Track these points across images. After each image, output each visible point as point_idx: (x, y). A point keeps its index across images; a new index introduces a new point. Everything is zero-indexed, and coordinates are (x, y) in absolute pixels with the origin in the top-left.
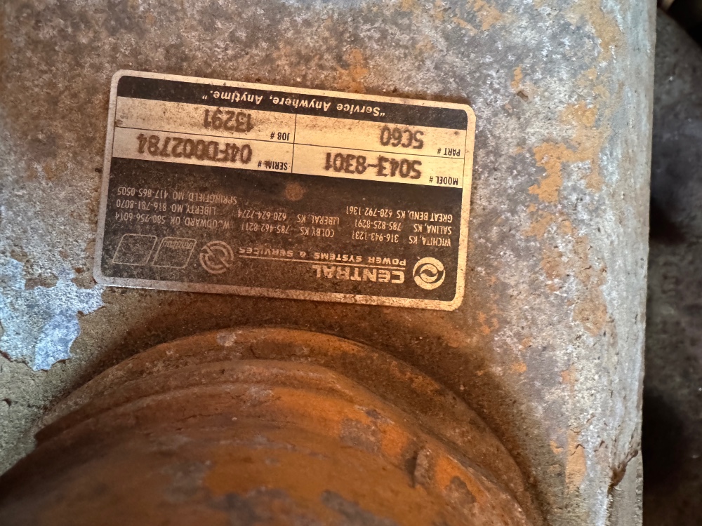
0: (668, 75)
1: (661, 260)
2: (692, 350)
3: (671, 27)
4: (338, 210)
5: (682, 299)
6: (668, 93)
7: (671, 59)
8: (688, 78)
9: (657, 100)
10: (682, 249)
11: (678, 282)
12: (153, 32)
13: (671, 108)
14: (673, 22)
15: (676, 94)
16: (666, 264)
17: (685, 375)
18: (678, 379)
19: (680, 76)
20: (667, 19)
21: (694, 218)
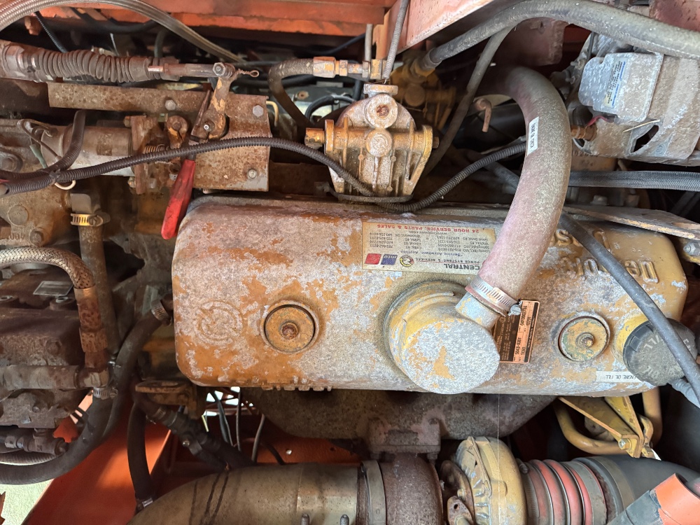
0: (533, 399)
1: (467, 397)
2: (436, 407)
3: (550, 400)
4: (510, 340)
5: (454, 404)
6: (526, 399)
7: (538, 400)
8: (531, 405)
9: (524, 395)
10: (471, 404)
11: (459, 402)
12: (547, 306)
13: (521, 400)
14: (552, 400)
15: (526, 401)
16: (466, 399)
17: (428, 404)
18: (426, 402)
19: (532, 403)
20: (553, 399)
21: (481, 407)
